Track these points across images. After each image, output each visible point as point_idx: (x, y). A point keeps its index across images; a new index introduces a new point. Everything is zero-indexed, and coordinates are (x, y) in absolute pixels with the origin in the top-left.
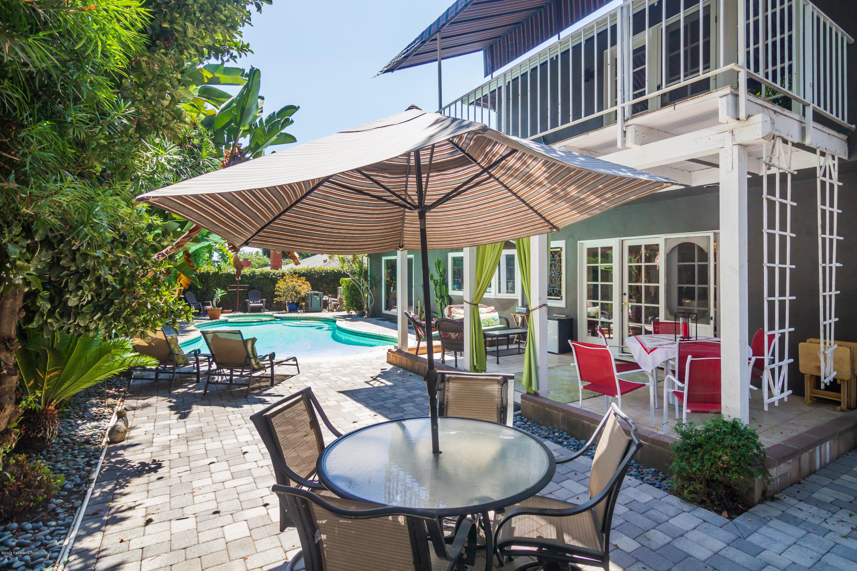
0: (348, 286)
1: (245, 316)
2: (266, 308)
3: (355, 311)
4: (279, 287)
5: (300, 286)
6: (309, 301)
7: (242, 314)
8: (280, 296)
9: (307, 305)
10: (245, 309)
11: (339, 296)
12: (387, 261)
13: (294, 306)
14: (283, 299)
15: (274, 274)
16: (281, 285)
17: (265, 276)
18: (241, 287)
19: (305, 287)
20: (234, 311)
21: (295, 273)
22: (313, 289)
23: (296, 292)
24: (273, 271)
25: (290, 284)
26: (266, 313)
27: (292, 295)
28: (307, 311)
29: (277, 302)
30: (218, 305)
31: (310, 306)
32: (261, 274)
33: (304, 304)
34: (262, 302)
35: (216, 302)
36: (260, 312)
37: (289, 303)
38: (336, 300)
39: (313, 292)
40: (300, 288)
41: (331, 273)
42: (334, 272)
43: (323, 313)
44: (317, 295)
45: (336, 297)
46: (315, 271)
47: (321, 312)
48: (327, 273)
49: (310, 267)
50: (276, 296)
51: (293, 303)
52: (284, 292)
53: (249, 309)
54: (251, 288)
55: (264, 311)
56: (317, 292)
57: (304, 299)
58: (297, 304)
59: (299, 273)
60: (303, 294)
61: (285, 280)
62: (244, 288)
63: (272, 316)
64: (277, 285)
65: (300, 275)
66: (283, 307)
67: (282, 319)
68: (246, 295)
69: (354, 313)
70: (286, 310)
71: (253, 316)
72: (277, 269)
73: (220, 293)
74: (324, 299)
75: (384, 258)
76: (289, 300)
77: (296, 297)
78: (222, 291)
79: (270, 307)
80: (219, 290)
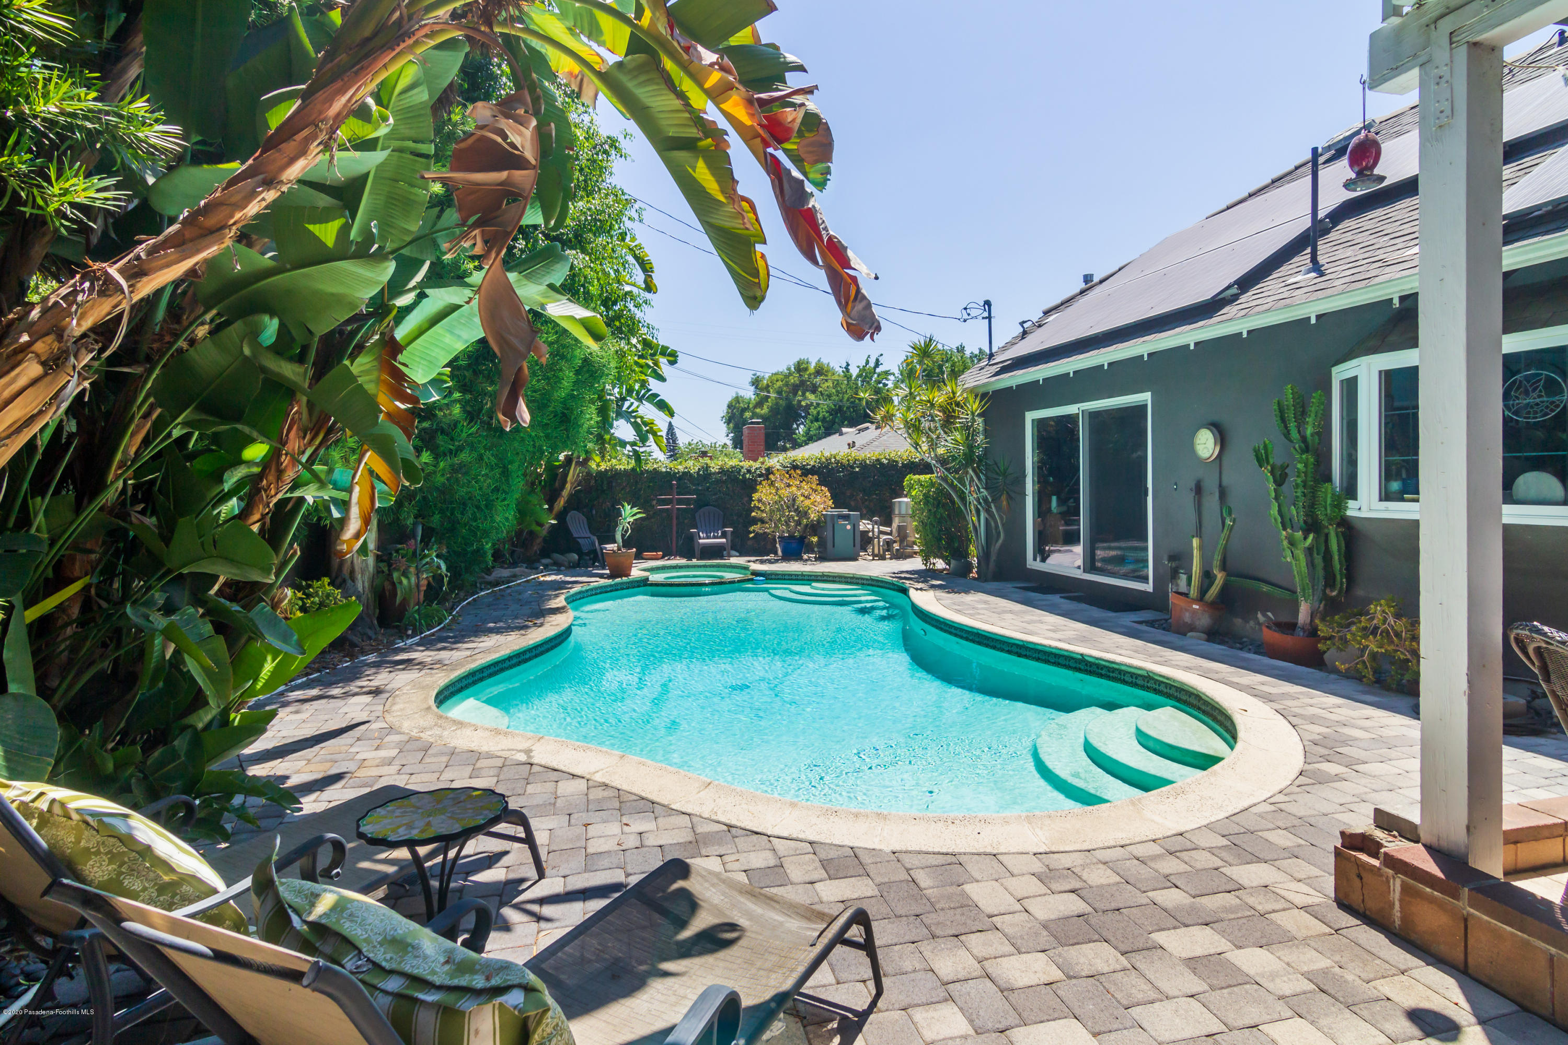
0: (926, 496)
1: (687, 567)
2: (733, 548)
3: (944, 558)
4: (760, 501)
5: (807, 497)
6: (828, 534)
7: (683, 561)
8: (762, 521)
9: (822, 543)
10: (689, 550)
11: (896, 522)
12: (1040, 424)
13: (794, 545)
14: (768, 529)
15: (749, 471)
16: (764, 494)
17: (730, 475)
18: (680, 502)
19: (818, 498)
20: (667, 554)
21: (795, 467)
22: (837, 505)
23: (797, 511)
24: (747, 464)
25: (785, 493)
26: (734, 560)
27: (789, 518)
28: (822, 558)
29: (757, 534)
30: (627, 543)
31: (829, 544)
32: (722, 471)
33: (815, 539)
34: (724, 535)
35: (623, 536)
36: (722, 558)
37: (781, 537)
38: (888, 529)
39: (836, 512)
40: (807, 502)
41: (874, 465)
42: (882, 464)
43: (860, 562)
44: (846, 517)
45: (888, 523)
46: (837, 462)
47: (855, 559)
48: (863, 465)
49: (827, 454)
50: (755, 521)
51: (791, 537)
52: (772, 511)
53: (697, 552)
54: (701, 504)
55: (730, 556)
56: (845, 512)
57: (815, 528)
58: (802, 539)
59: (803, 468)
60: (813, 516)
61: (772, 484)
62: (687, 502)
63: (746, 568)
64: (755, 496)
65: (806, 471)
66: (769, 547)
67: (770, 577)
68: (690, 518)
69: (940, 564)
70: (776, 553)
71: (705, 566)
72: (755, 460)
73: (629, 514)
74: (862, 528)
75: (1031, 416)
76: (783, 530)
77: (798, 523)
78: (635, 510)
79: (742, 545)
80: (628, 507)
